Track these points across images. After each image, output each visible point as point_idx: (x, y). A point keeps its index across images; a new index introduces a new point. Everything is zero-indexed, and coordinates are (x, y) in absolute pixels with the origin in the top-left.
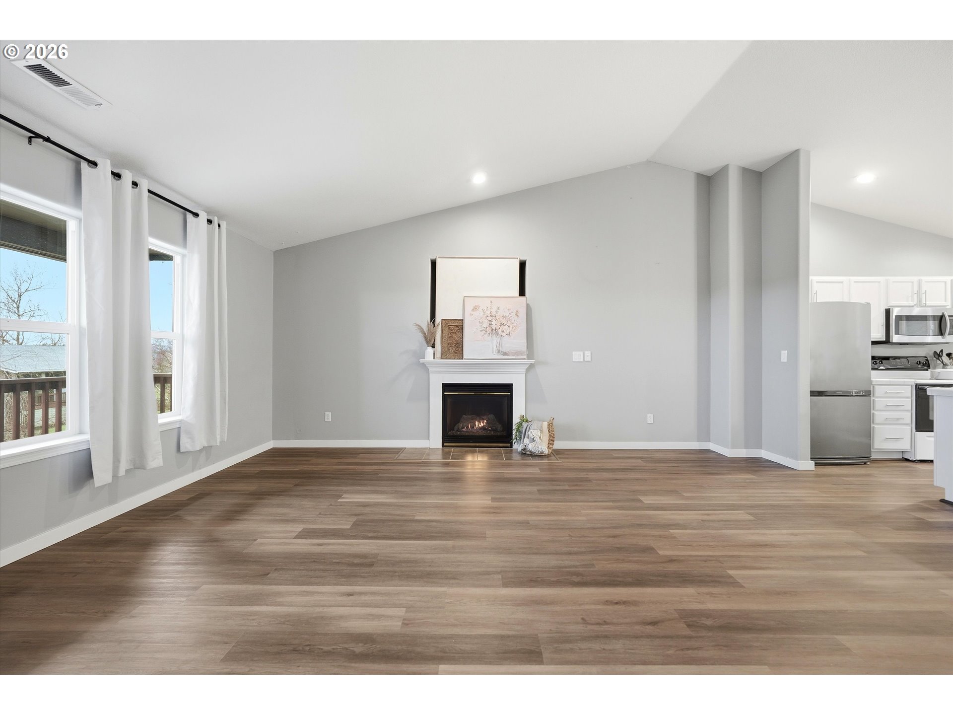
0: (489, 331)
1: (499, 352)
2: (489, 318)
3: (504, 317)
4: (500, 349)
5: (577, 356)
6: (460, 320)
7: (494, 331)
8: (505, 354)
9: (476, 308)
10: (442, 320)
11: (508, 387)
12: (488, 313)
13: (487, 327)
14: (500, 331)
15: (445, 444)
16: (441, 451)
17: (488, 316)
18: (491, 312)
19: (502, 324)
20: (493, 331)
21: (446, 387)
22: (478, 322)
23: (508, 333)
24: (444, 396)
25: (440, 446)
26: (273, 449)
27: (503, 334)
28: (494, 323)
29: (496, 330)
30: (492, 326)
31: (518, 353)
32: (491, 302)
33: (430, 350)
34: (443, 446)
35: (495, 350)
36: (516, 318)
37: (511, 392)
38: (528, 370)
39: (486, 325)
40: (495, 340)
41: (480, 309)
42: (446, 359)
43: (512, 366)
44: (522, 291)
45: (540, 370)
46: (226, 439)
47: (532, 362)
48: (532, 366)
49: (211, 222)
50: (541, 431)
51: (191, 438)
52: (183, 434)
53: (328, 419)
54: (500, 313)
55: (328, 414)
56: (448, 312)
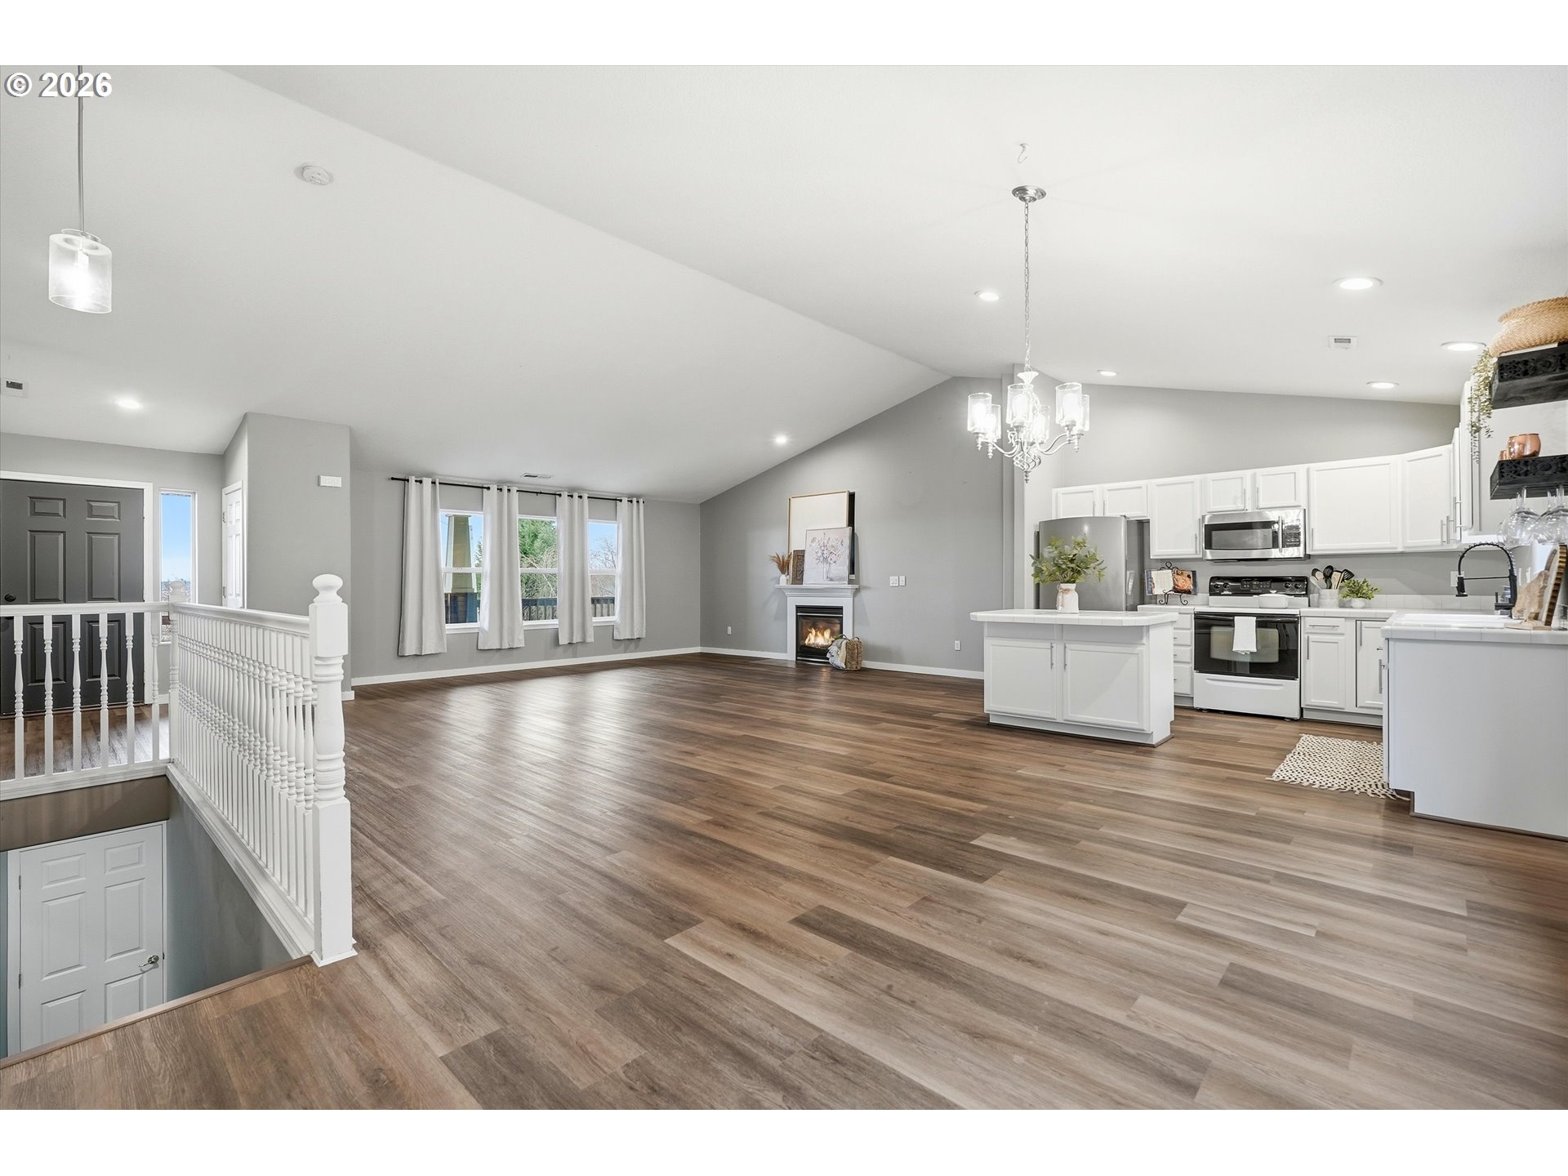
0: (822, 559)
1: (829, 578)
2: (823, 548)
3: (833, 546)
4: (830, 575)
5: (893, 581)
6: (803, 551)
7: (825, 559)
8: (832, 580)
9: (813, 540)
10: (793, 551)
11: (840, 609)
12: (822, 544)
13: (821, 557)
14: (829, 559)
15: (798, 658)
16: (795, 663)
17: (821, 547)
18: (823, 542)
19: (831, 553)
21: (799, 608)
22: (814, 552)
23: (834, 561)
24: (797, 616)
25: (795, 659)
26: (700, 652)
27: (831, 562)
28: (825, 552)
29: (827, 558)
30: (824, 555)
31: (841, 579)
32: (825, 534)
33: (783, 578)
35: (827, 576)
36: (842, 547)
37: (842, 614)
38: (854, 595)
39: (820, 554)
40: (826, 566)
41: (817, 541)
42: (795, 584)
43: (838, 591)
44: (851, 521)
45: (864, 595)
46: (644, 636)
47: (857, 586)
48: (857, 591)
49: (631, 501)
50: (840, 648)
51: (619, 632)
52: (617, 629)
53: (729, 632)
54: (830, 544)
55: (729, 628)
56: (796, 546)
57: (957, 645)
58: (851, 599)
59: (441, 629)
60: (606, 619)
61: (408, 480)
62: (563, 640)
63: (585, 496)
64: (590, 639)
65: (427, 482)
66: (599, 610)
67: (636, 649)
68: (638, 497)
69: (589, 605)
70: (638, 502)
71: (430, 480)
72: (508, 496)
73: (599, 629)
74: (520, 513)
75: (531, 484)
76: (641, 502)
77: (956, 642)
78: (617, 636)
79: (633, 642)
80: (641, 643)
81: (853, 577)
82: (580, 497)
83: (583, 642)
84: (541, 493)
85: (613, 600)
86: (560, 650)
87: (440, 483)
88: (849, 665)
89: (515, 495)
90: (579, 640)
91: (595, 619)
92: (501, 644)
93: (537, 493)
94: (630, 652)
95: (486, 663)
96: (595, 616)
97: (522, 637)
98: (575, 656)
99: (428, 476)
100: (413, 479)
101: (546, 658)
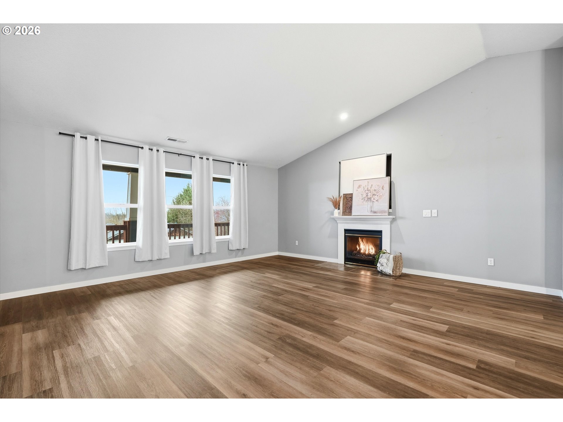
0: (366, 199)
1: (371, 211)
2: (367, 192)
3: (375, 190)
4: (372, 209)
5: (426, 213)
6: (351, 194)
8: (375, 212)
9: (359, 187)
10: (343, 194)
11: (380, 232)
12: (366, 189)
13: (365, 197)
14: (372, 199)
15: (346, 262)
16: (344, 265)
17: (366, 191)
18: (368, 188)
19: (374, 195)
20: (369, 199)
21: (346, 231)
22: (360, 195)
23: (377, 200)
24: (345, 236)
25: (343, 263)
26: (278, 255)
27: (374, 201)
28: (369, 194)
29: (370, 198)
30: (368, 196)
31: (382, 212)
32: (368, 182)
33: (336, 211)
34: (345, 263)
35: (369, 210)
36: (382, 190)
37: (381, 235)
38: (391, 223)
39: (364, 196)
40: (370, 204)
41: (362, 187)
42: (345, 215)
43: (380, 220)
44: (389, 173)
45: (400, 223)
46: (247, 247)
47: (394, 217)
48: (394, 220)
49: (240, 164)
50: (388, 260)
51: (232, 245)
52: (231, 243)
53: (297, 244)
54: (373, 188)
55: (297, 242)
56: (346, 190)
57: (491, 262)
58: (389, 226)
59: (103, 248)
60: (223, 237)
61: (74, 136)
62: (197, 252)
63: (211, 159)
64: (214, 251)
65: (91, 139)
66: (219, 231)
67: (243, 255)
68: (244, 162)
69: (214, 228)
70: (243, 165)
71: (94, 138)
72: (157, 156)
73: (219, 243)
74: (166, 167)
75: (173, 146)
76: (245, 165)
77: (489, 259)
78: (231, 248)
79: (241, 251)
80: (245, 250)
81: (391, 210)
82: (208, 159)
83: (210, 253)
84: (181, 154)
85: (228, 224)
86: (194, 258)
87: (102, 141)
88: (394, 272)
89: (162, 155)
90: (207, 251)
91: (217, 238)
92: (152, 257)
93: (179, 154)
94: (239, 257)
95: (142, 270)
96: (218, 235)
97: (167, 251)
98: (204, 261)
99: (92, 134)
100: (78, 135)
101: (186, 264)
